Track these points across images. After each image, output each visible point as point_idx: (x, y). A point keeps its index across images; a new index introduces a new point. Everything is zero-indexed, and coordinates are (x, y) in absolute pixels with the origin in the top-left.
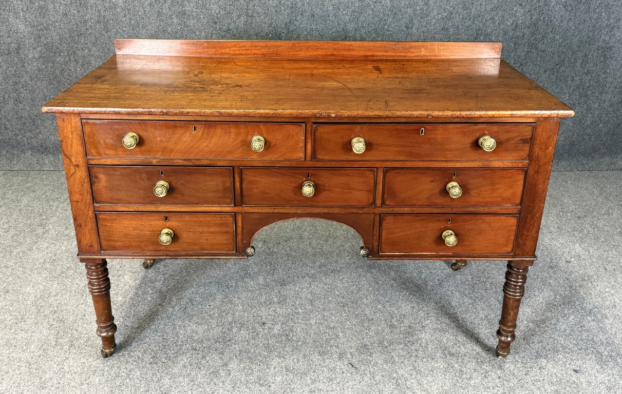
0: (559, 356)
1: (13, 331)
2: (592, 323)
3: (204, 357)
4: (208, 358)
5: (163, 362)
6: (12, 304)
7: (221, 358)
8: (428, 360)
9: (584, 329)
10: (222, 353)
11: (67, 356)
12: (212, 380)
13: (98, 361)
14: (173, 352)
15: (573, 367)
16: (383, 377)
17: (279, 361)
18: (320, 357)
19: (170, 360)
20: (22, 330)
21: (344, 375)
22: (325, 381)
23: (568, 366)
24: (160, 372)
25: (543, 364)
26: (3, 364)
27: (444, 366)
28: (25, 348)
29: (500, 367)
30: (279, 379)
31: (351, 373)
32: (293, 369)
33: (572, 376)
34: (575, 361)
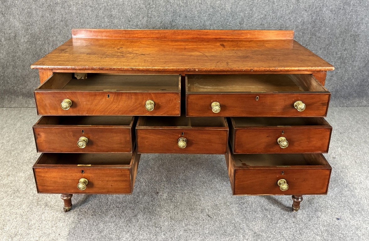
0: (328, 211)
1: (12, 197)
2: (347, 192)
3: (123, 212)
4: (125, 212)
5: (100, 215)
6: (12, 182)
7: (133, 212)
8: (252, 213)
9: (343, 195)
10: (134, 210)
11: (44, 211)
12: (128, 224)
13: (62, 214)
14: (105, 209)
15: (337, 216)
16: (227, 222)
17: (166, 214)
18: (190, 211)
19: (103, 213)
20: (17, 197)
21: (204, 221)
22: (193, 225)
23: (333, 216)
24: (98, 220)
25: (319, 215)
26: (7, 216)
27: (262, 216)
28: (19, 207)
29: (294, 217)
30: (166, 224)
31: (208, 221)
32: (175, 218)
33: (336, 222)
34: (337, 213)
